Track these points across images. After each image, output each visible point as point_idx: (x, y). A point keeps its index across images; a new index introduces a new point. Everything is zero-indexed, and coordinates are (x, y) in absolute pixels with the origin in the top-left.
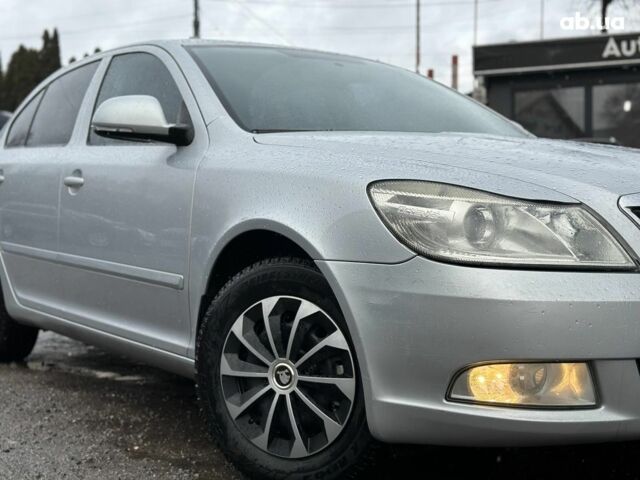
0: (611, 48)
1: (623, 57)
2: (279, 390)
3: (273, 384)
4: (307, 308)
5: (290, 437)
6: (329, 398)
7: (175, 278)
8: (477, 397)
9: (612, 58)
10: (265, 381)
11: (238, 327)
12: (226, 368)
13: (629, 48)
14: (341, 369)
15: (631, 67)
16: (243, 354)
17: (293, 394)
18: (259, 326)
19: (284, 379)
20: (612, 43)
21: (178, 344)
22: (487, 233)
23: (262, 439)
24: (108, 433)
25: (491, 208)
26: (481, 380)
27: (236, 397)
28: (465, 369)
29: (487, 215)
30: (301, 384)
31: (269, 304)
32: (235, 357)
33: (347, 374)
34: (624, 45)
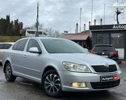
0: (114, 27)
1: (116, 29)
2: (52, 85)
3: (51, 85)
4: (55, 76)
5: (53, 91)
6: (58, 86)
7: (39, 71)
8: (73, 86)
9: (114, 29)
10: (50, 84)
11: (47, 78)
12: (45, 83)
13: (117, 27)
14: (59, 83)
15: (118, 30)
16: (48, 81)
17: (53, 86)
18: (50, 78)
19: (52, 84)
20: (114, 26)
21: (39, 80)
22: (75, 68)
23: (50, 91)
24: (29, 91)
25: (76, 65)
26: (74, 84)
27: (47, 86)
28: (72, 83)
29: (76, 66)
30: (54, 85)
31: (51, 75)
32: (47, 81)
33: (60, 84)
34: (117, 26)
